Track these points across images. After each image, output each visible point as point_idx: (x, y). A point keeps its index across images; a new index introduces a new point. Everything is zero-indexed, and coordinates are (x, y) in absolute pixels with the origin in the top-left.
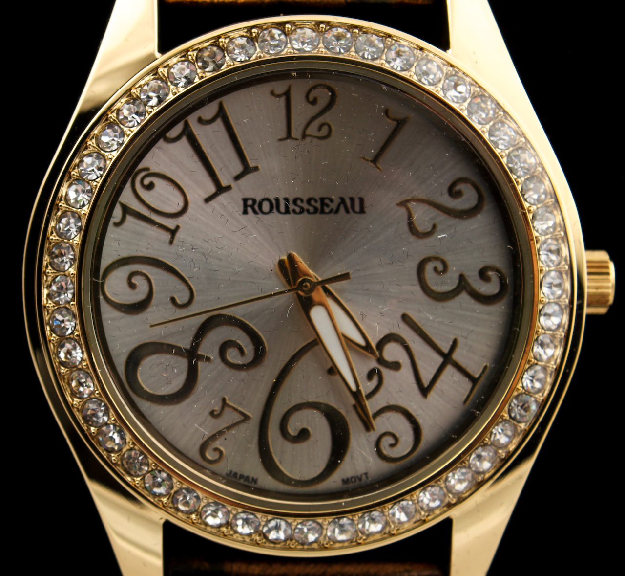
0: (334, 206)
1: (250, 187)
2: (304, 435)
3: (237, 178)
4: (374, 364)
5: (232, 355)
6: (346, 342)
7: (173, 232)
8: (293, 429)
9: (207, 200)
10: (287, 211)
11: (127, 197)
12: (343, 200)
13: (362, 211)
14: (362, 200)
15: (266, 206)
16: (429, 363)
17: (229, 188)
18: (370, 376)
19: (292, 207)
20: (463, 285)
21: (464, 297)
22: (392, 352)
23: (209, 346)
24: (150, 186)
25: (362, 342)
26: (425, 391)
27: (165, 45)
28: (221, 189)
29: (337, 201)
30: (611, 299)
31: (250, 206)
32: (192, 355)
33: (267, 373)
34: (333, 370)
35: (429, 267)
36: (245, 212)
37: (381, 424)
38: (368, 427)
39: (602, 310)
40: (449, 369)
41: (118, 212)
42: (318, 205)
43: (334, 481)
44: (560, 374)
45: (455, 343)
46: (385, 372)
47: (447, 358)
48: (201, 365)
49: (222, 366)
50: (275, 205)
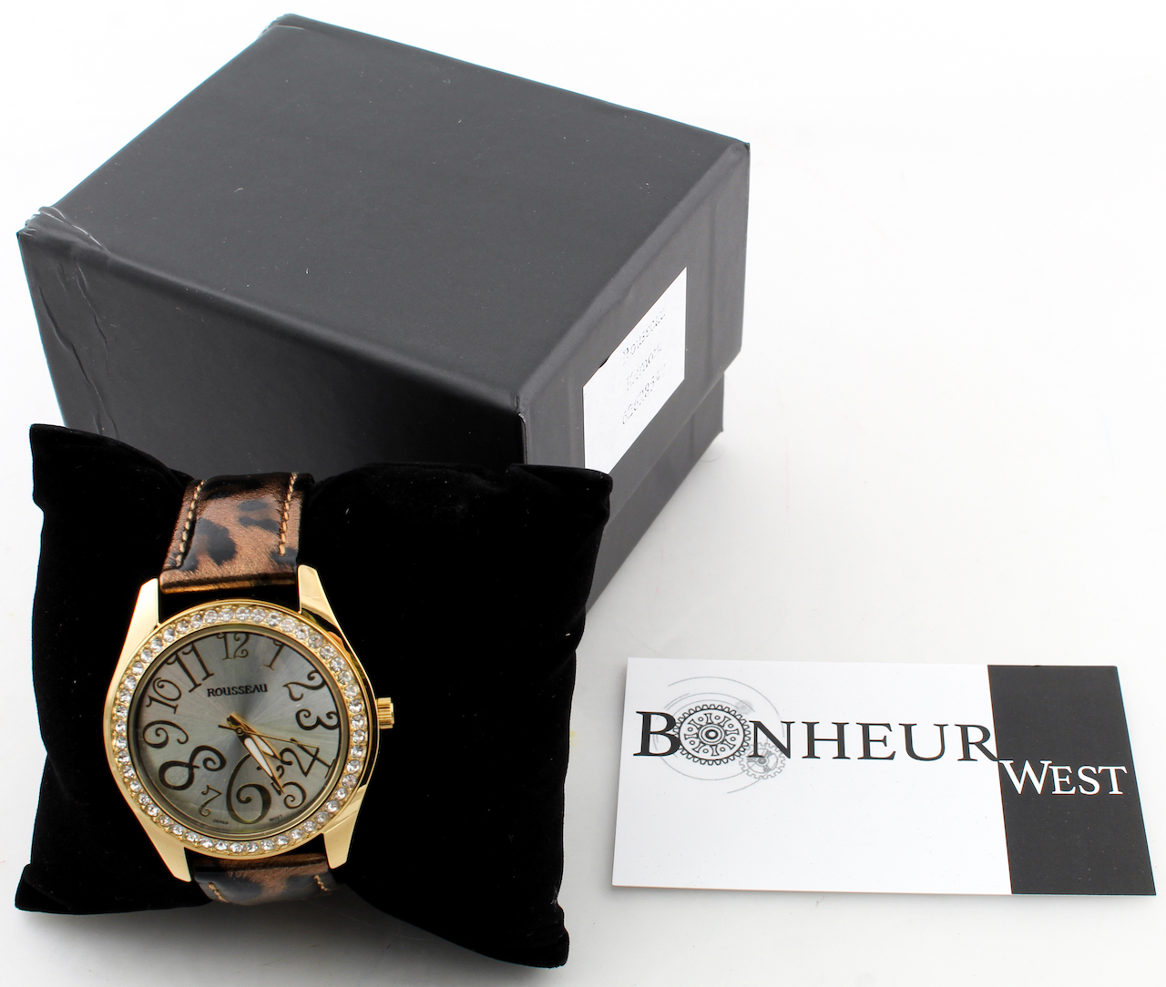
0: (252, 689)
1: (210, 683)
2: (249, 800)
3: (204, 679)
4: (279, 763)
5: (210, 764)
6: (264, 754)
7: (175, 708)
8: (243, 797)
9: (190, 691)
10: (229, 694)
11: (151, 692)
12: (256, 687)
13: (266, 690)
14: (265, 686)
15: (219, 692)
16: (306, 760)
17: (200, 685)
18: (278, 769)
19: (232, 691)
20: (319, 722)
21: (320, 726)
22: (287, 757)
23: (198, 761)
24: (162, 687)
25: (272, 754)
26: (306, 774)
27: (162, 619)
28: (196, 686)
29: (253, 687)
30: (393, 722)
31: (211, 692)
32: (190, 766)
33: (228, 771)
34: (260, 768)
35: (302, 715)
36: (209, 695)
37: (287, 791)
38: (279, 793)
39: (391, 727)
40: (316, 762)
41: (147, 701)
42: (244, 689)
43: (265, 820)
44: (368, 762)
45: (318, 750)
46: (285, 766)
47: (315, 758)
48: (195, 770)
49: (205, 770)
50: (223, 691)
